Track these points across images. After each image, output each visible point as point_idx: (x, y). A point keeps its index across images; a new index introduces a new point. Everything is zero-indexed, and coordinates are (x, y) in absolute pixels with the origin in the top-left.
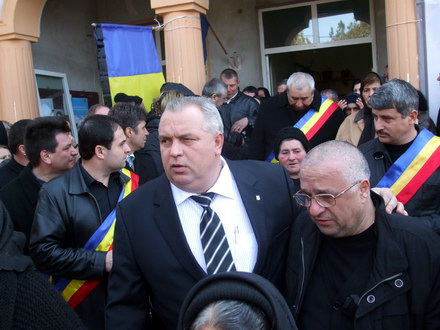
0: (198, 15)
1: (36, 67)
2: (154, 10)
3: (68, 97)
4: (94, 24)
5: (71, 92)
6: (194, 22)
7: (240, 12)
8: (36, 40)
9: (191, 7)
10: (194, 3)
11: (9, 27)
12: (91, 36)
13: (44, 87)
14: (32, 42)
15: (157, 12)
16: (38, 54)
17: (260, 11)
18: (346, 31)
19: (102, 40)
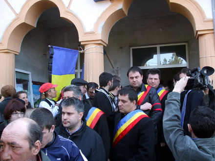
0: (102, 47)
1: (16, 68)
2: (80, 42)
3: (31, 84)
4: (49, 46)
5: (33, 82)
6: (100, 49)
7: (121, 48)
8: (18, 54)
9: (100, 42)
10: (101, 40)
11: (5, 46)
12: (45, 55)
13: (19, 78)
14: (16, 55)
15: (82, 43)
16: (18, 61)
17: (131, 48)
18: (168, 63)
19: (53, 54)
